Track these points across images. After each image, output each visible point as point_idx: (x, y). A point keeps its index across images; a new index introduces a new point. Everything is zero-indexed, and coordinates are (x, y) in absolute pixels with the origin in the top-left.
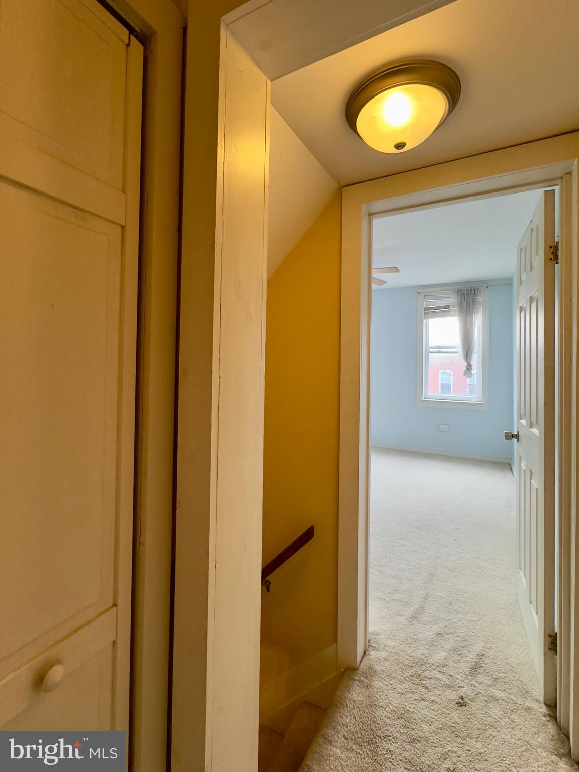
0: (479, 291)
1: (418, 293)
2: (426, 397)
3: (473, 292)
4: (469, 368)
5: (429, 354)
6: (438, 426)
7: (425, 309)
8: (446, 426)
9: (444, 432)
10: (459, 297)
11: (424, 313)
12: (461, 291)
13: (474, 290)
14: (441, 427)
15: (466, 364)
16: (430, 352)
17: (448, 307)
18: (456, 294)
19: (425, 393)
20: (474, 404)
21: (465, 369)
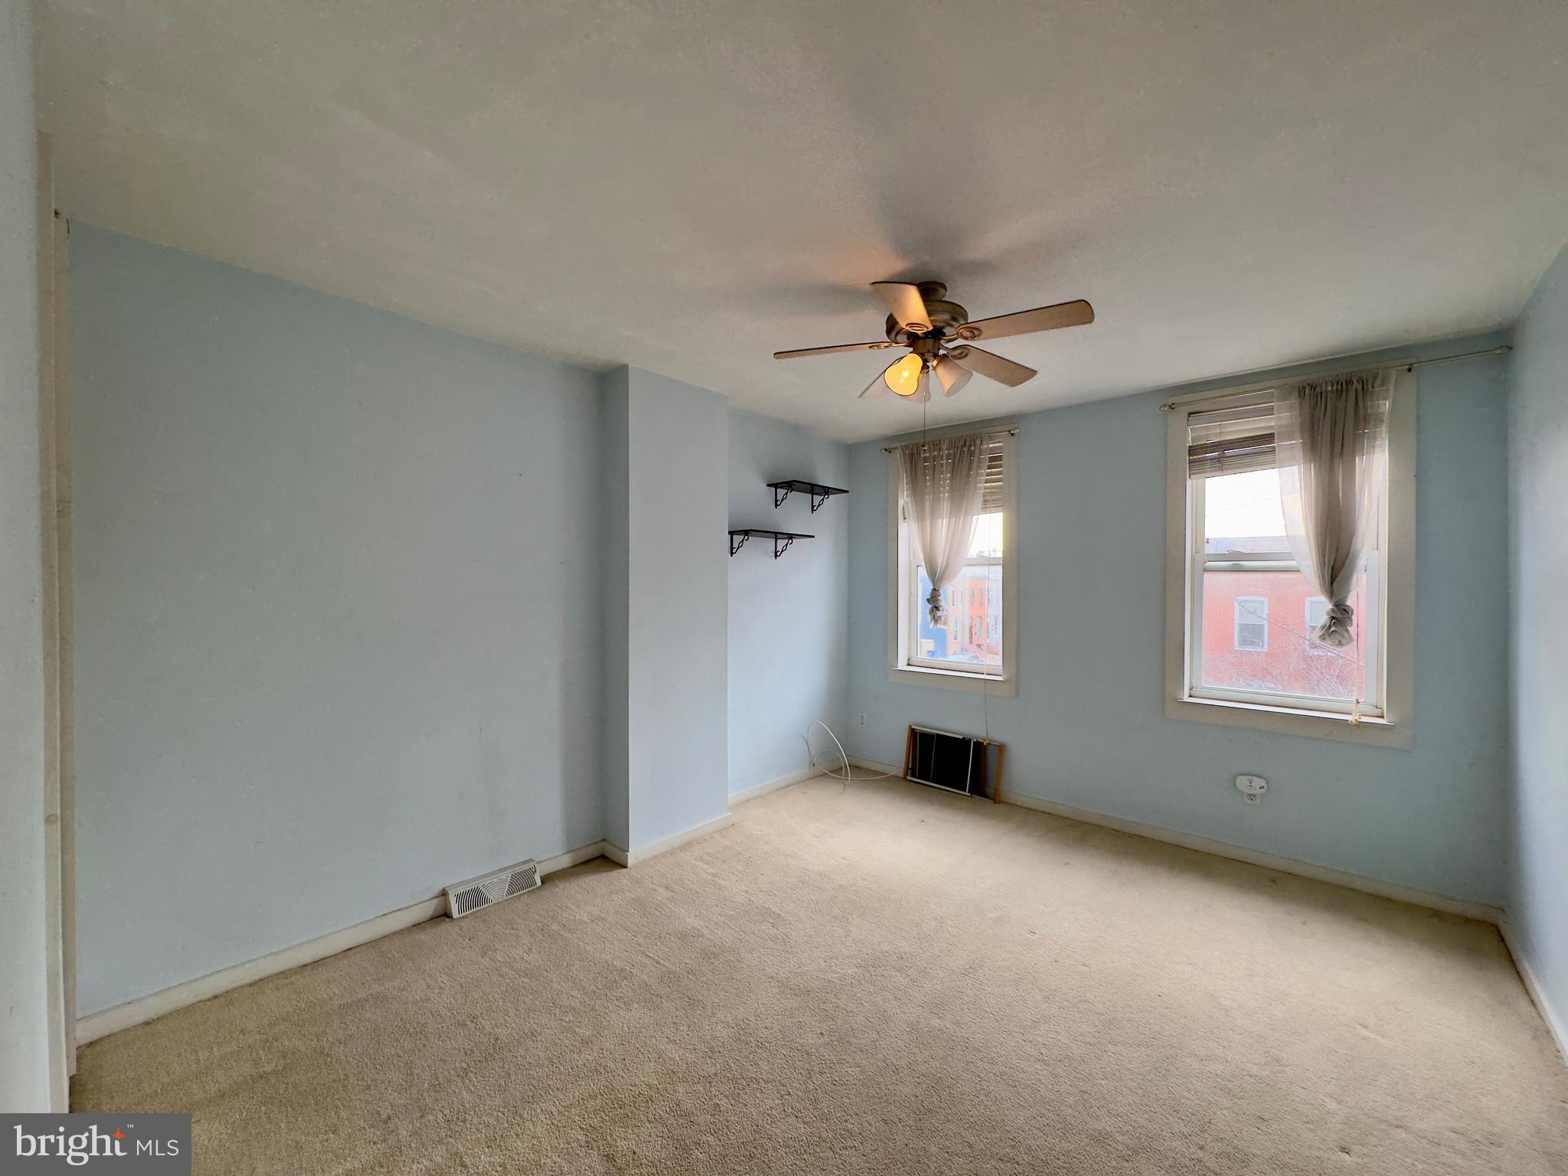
0: (1378, 382)
1: (1172, 407)
2: (1193, 693)
3: (1357, 385)
4: (1340, 617)
5: (1206, 575)
6: (1235, 779)
7: (1192, 450)
8: (1258, 782)
9: (1252, 797)
10: (1307, 404)
11: (1190, 462)
12: (1313, 387)
13: (1362, 381)
14: (1242, 782)
15: (1329, 606)
16: (1206, 570)
17: (1269, 438)
18: (1294, 400)
19: (1191, 683)
20: (1360, 725)
21: (1323, 619)
